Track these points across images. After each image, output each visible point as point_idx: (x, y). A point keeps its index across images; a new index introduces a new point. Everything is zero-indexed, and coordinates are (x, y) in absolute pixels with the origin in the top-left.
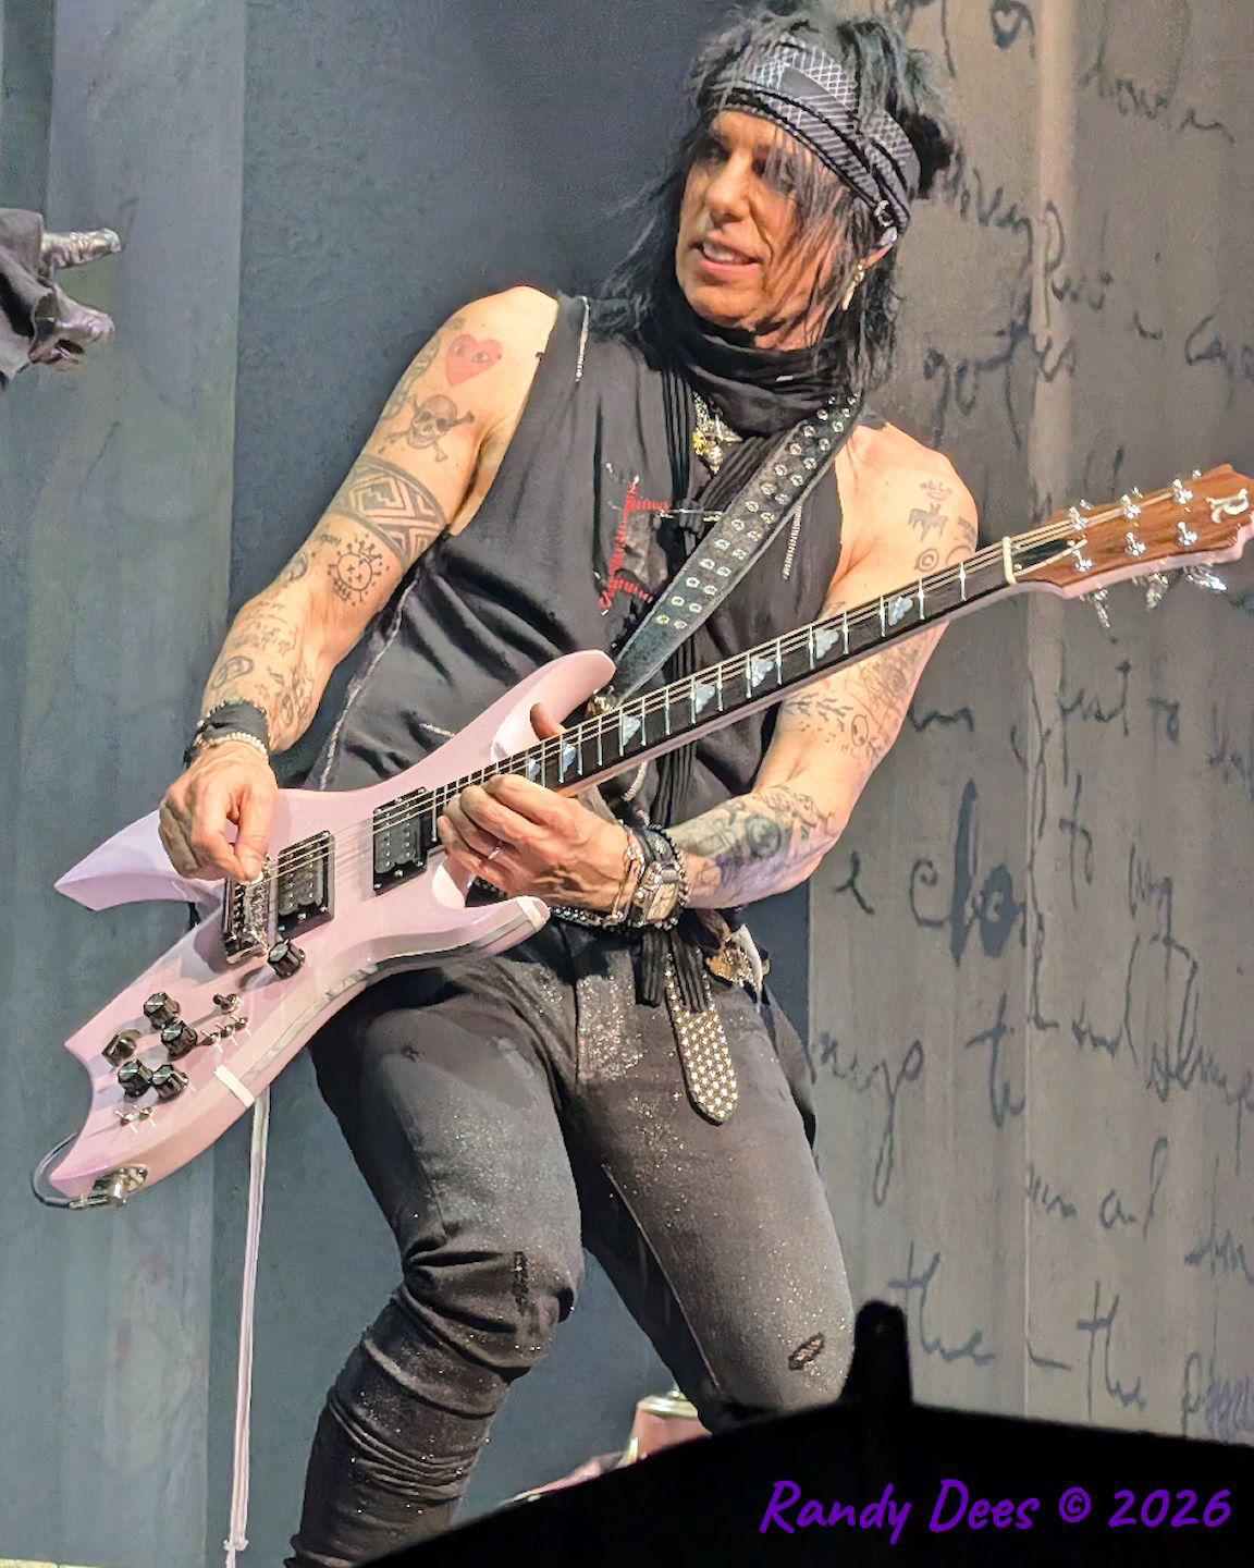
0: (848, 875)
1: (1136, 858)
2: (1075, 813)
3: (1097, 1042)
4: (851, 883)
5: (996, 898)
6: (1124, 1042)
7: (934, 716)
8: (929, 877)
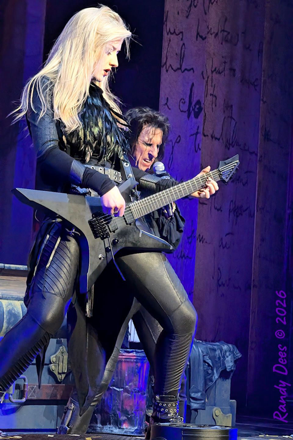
0: (166, 102)
1: (225, 101)
2: (213, 92)
3: (216, 138)
4: (166, 104)
5: (197, 106)
6: (221, 139)
7: (186, 69)
8: (184, 102)
